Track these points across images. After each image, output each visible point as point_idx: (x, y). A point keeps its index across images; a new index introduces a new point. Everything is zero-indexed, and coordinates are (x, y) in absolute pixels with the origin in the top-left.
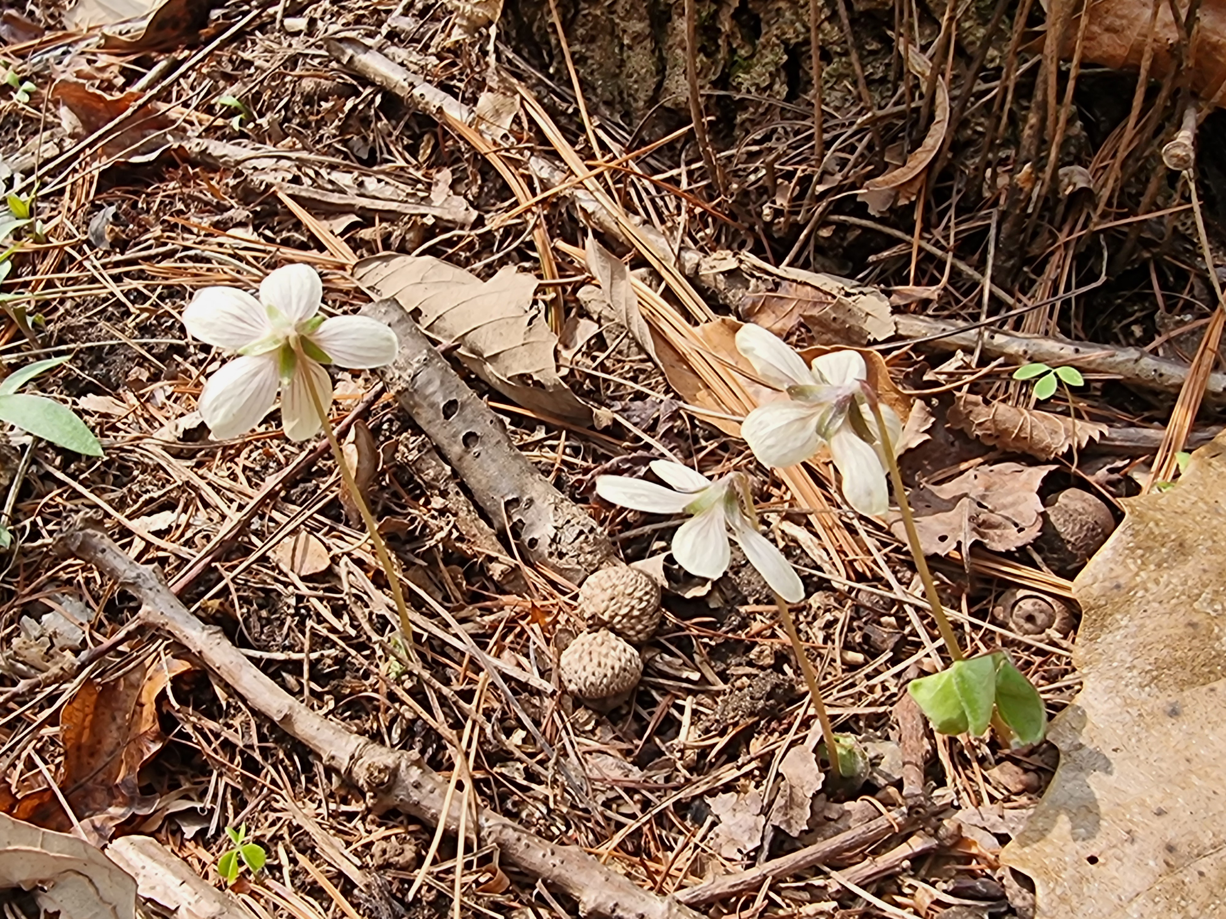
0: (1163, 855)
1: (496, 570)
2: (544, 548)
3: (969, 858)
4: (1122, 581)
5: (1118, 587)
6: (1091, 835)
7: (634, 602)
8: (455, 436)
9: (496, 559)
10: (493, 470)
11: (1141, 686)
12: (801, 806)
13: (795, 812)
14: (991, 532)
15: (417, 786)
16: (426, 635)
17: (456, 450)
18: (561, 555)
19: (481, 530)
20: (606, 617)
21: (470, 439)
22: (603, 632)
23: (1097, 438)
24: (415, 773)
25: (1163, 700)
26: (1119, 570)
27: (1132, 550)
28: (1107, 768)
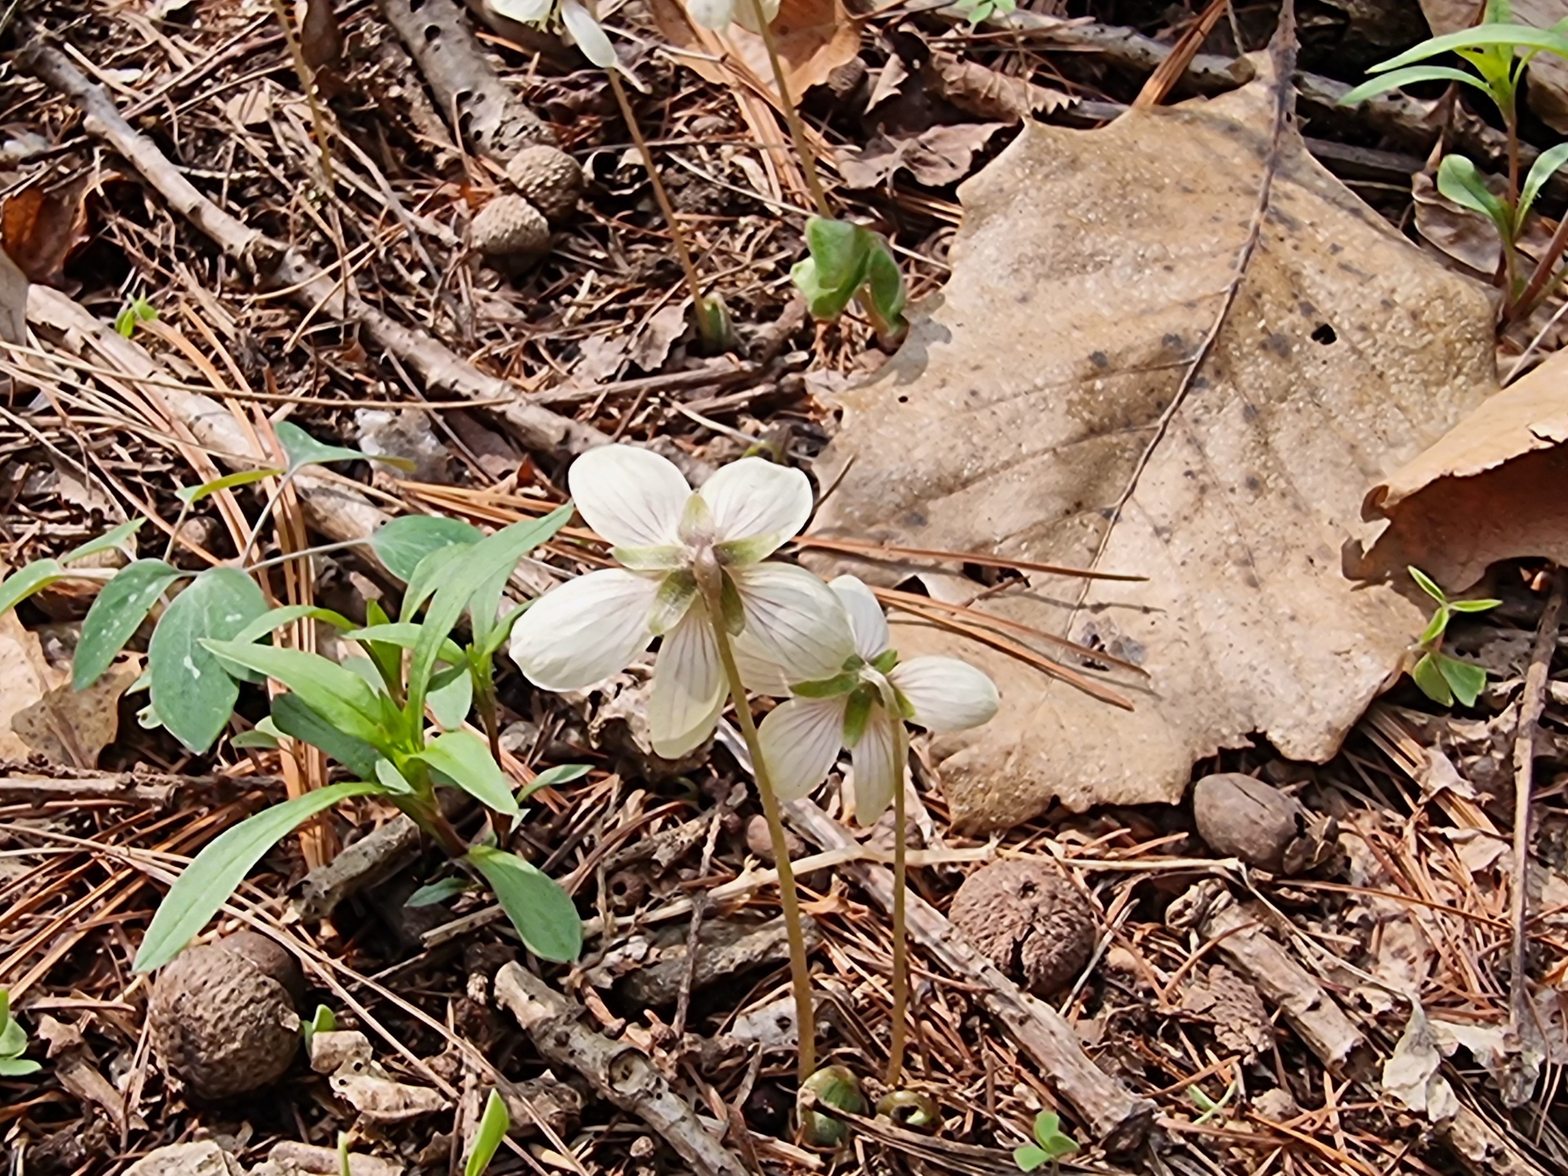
0: (966, 397)
1: (441, 160)
2: (487, 140)
3: (808, 409)
4: (1006, 186)
5: (1001, 190)
6: (909, 382)
7: (549, 173)
8: (419, 27)
9: (442, 150)
10: (450, 63)
11: (1001, 277)
12: (659, 348)
13: (652, 352)
14: (925, 169)
15: (299, 270)
16: (353, 191)
17: (418, 42)
18: (503, 148)
19: (433, 123)
20: (521, 186)
21: (432, 33)
22: (514, 196)
23: (1065, 105)
24: (300, 260)
25: (1016, 289)
26: (1006, 176)
27: (1023, 160)
28: (947, 337)
